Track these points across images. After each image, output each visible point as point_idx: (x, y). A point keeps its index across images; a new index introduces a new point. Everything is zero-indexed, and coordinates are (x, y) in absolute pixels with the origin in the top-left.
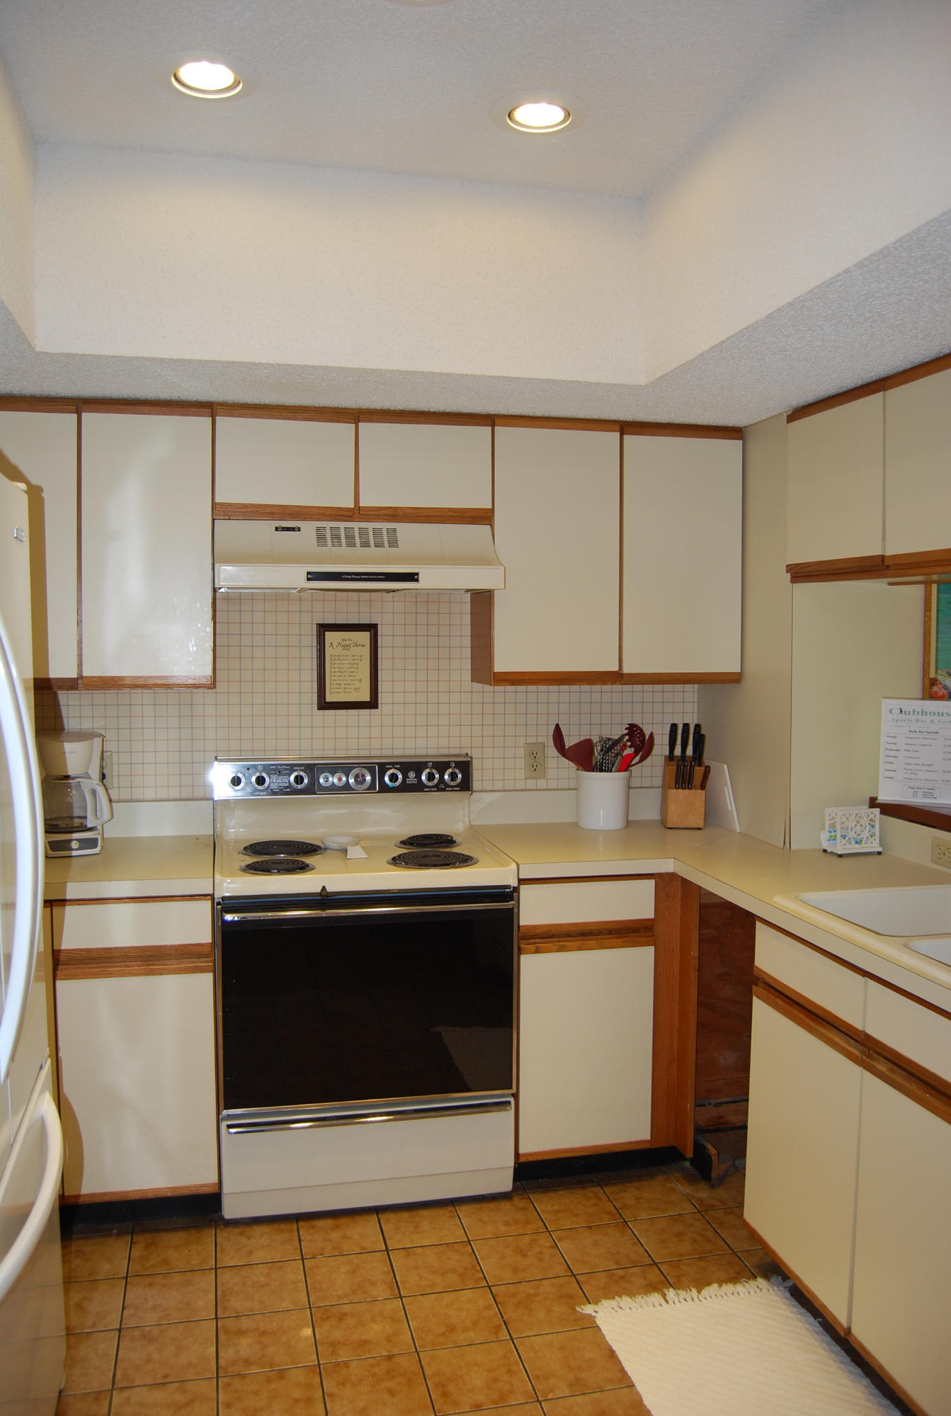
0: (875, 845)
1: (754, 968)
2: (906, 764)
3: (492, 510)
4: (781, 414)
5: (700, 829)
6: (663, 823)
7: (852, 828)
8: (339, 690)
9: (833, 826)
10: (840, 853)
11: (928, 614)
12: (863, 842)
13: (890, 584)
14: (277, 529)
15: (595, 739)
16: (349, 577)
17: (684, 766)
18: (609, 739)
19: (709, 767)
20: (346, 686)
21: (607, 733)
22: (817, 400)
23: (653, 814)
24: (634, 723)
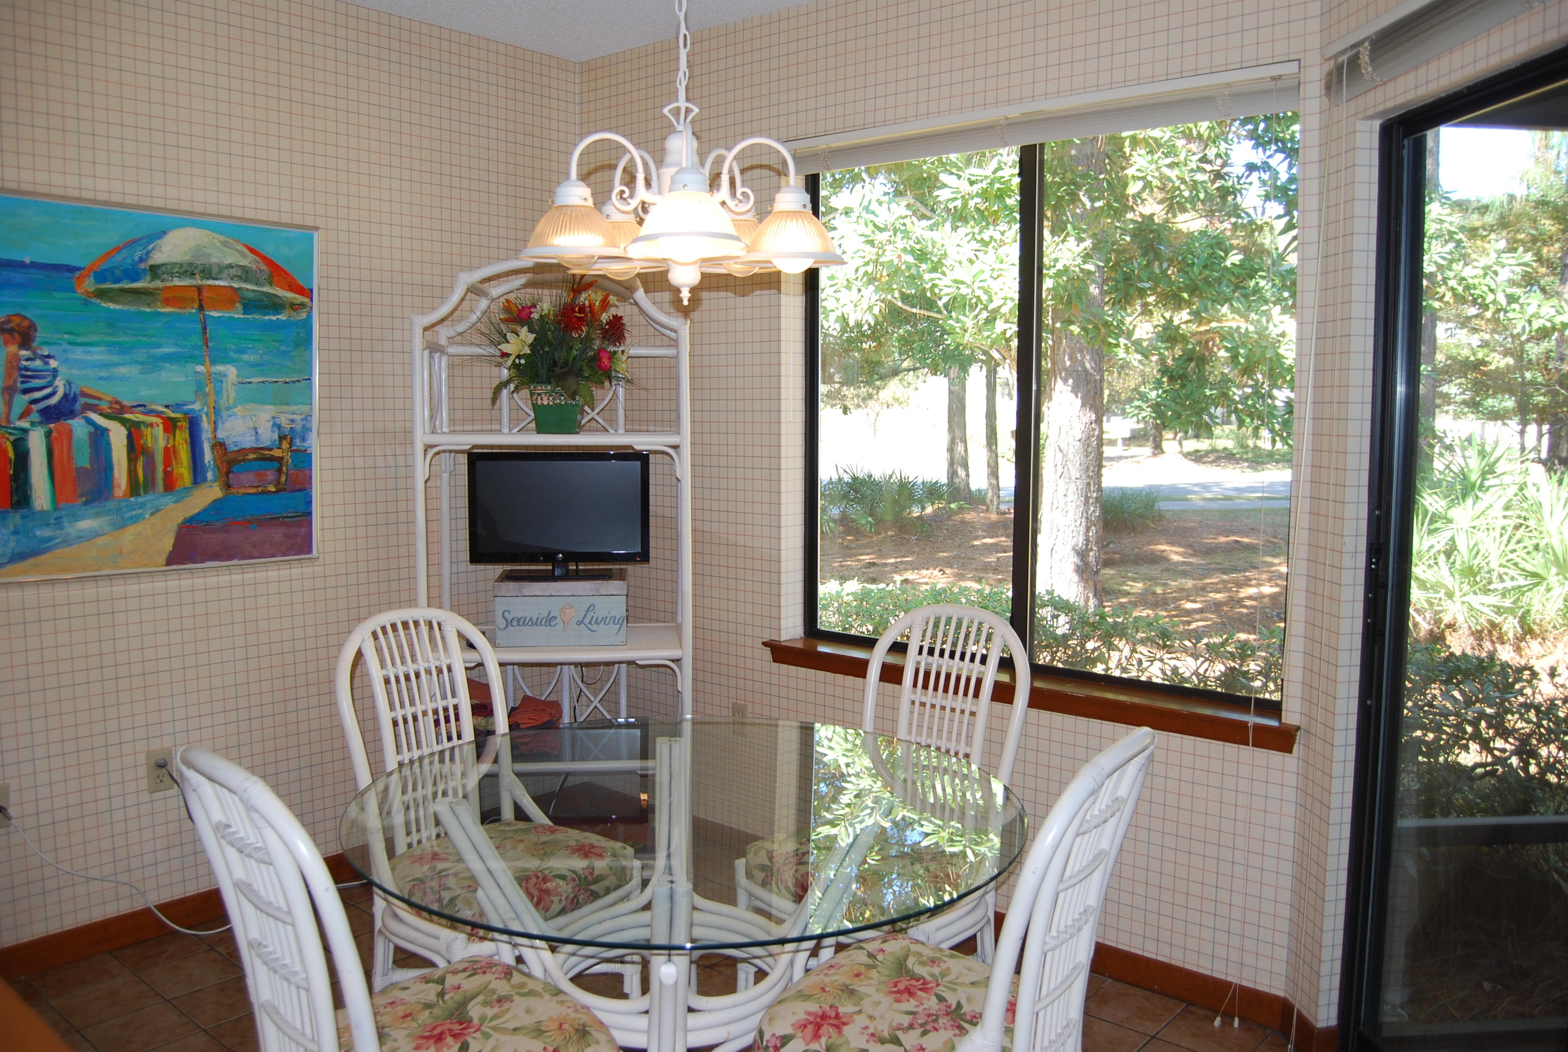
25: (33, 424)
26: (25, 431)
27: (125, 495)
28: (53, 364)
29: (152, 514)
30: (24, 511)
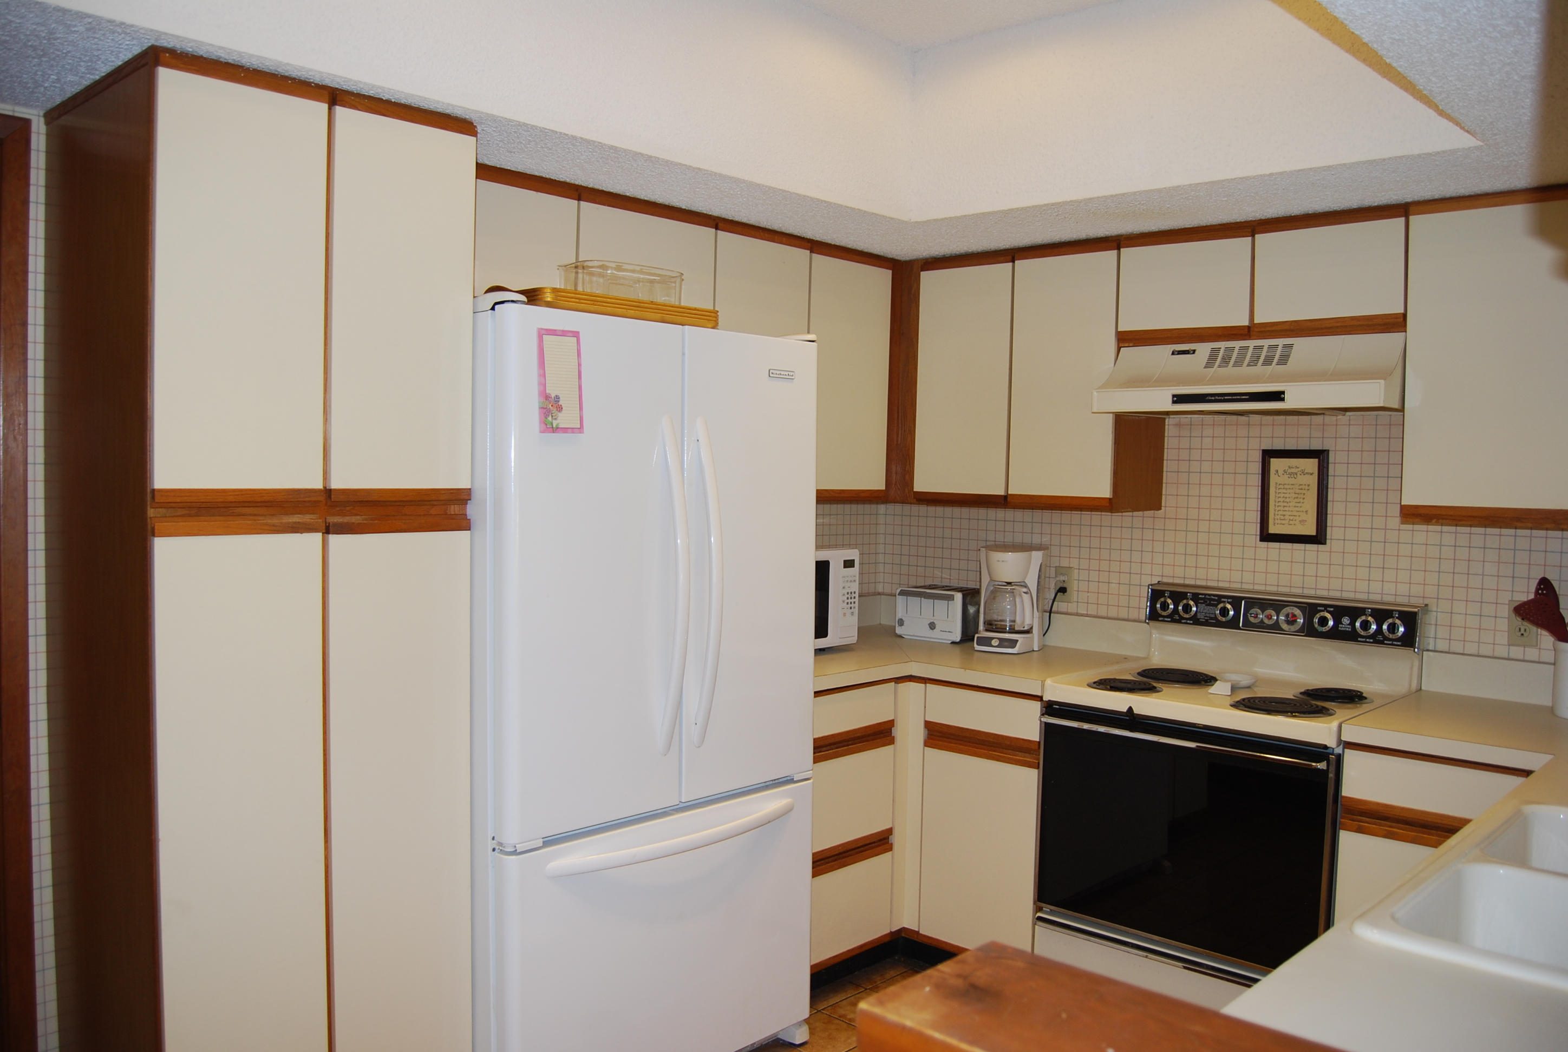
3: (1404, 316)
8: (1283, 522)
14: (1173, 354)
16: (1213, 398)
20: (1292, 518)
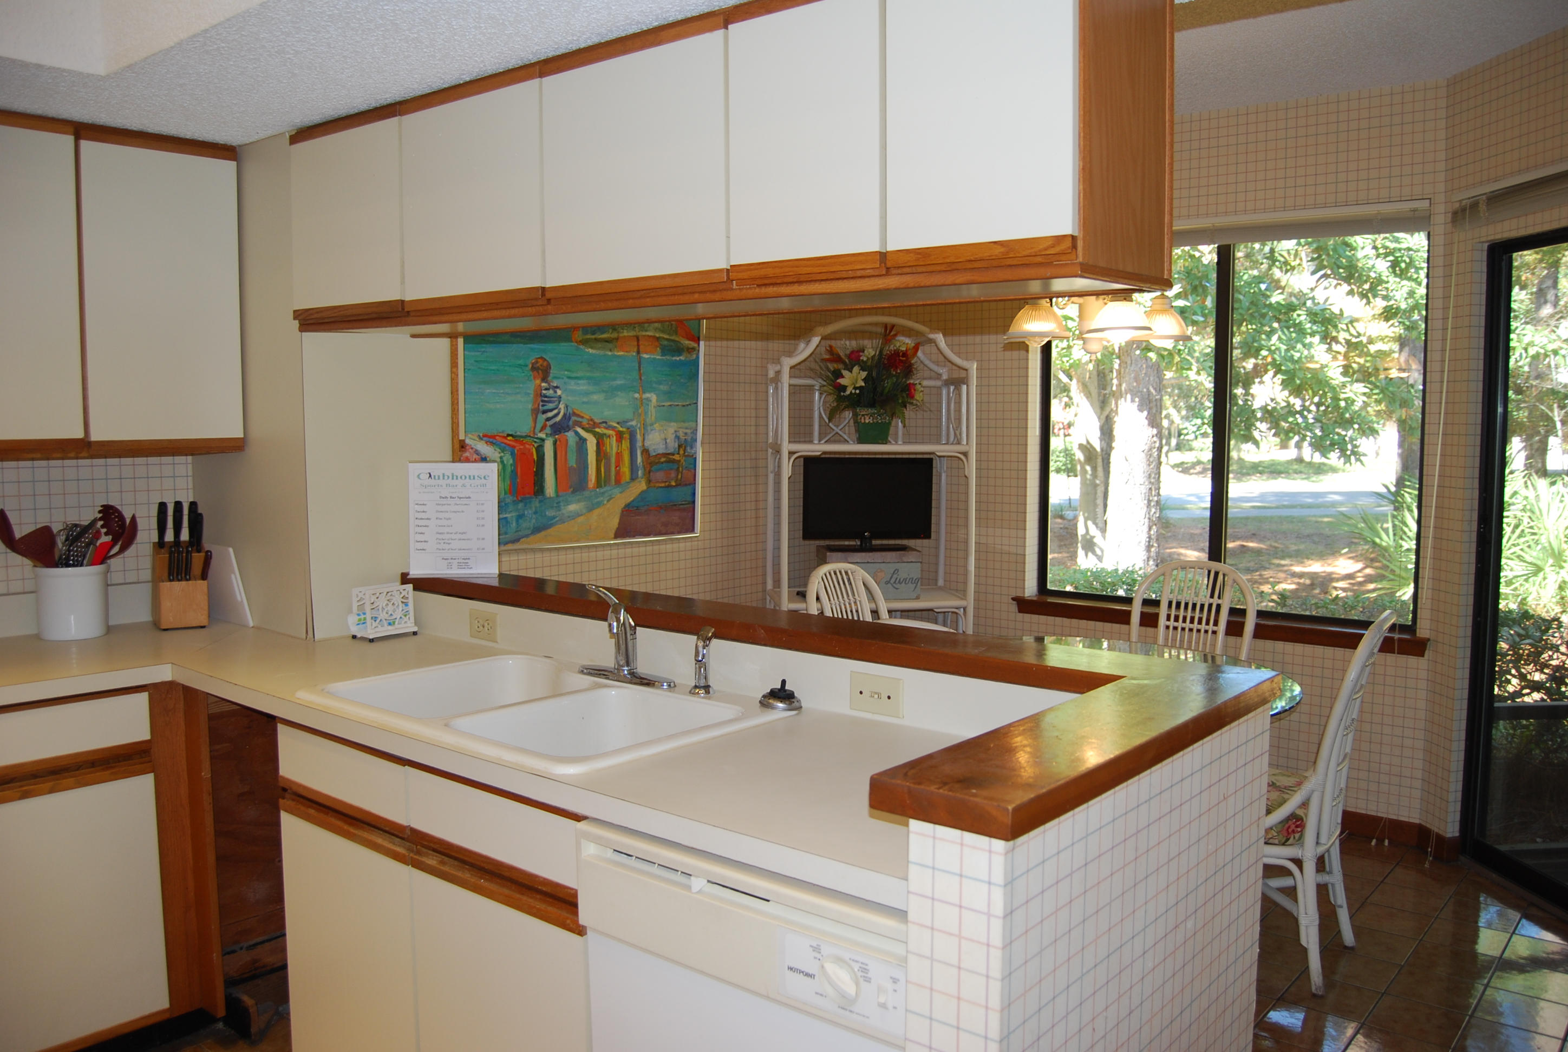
0: (409, 625)
1: (280, 779)
2: (438, 533)
4: (283, 134)
5: (203, 627)
6: (157, 625)
7: (383, 609)
9: (361, 607)
10: (371, 637)
11: (454, 370)
12: (396, 623)
13: (413, 336)
15: (55, 528)
17: (179, 552)
18: (76, 525)
19: (211, 552)
21: (73, 518)
22: (324, 120)
23: (143, 615)
24: (110, 504)
25: (547, 434)
26: (543, 440)
27: (594, 487)
28: (559, 392)
29: (608, 501)
30: (540, 497)
